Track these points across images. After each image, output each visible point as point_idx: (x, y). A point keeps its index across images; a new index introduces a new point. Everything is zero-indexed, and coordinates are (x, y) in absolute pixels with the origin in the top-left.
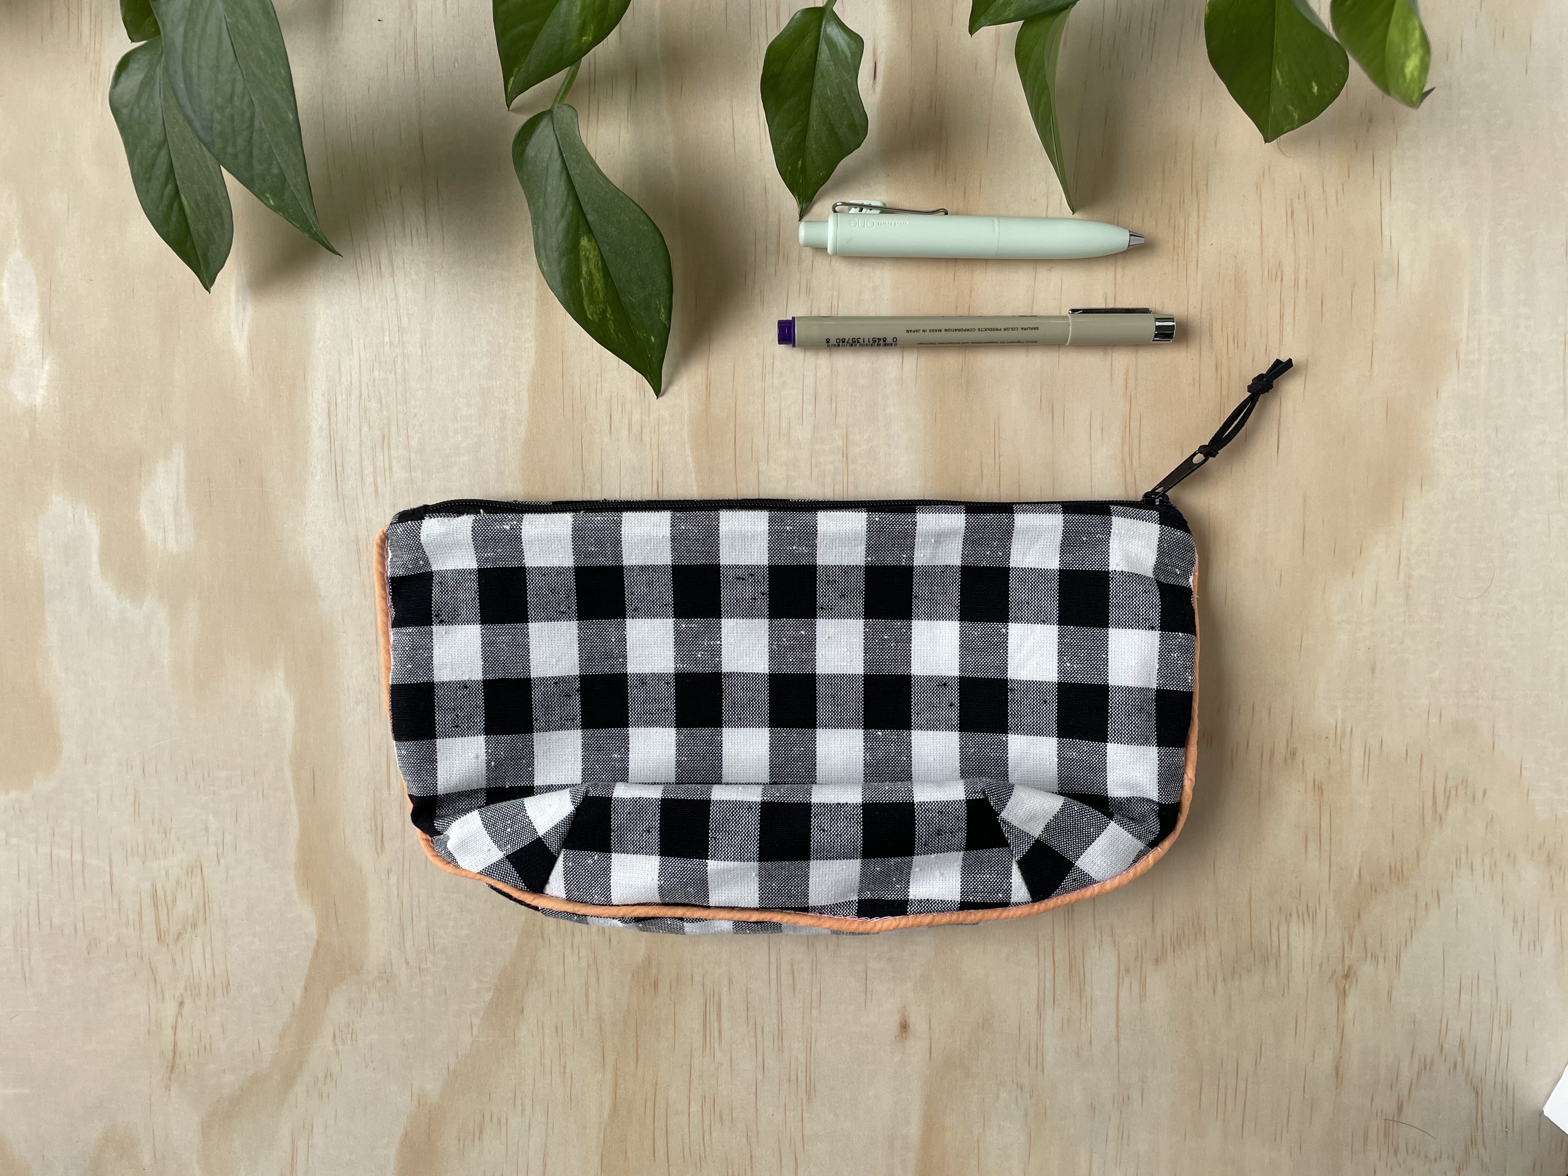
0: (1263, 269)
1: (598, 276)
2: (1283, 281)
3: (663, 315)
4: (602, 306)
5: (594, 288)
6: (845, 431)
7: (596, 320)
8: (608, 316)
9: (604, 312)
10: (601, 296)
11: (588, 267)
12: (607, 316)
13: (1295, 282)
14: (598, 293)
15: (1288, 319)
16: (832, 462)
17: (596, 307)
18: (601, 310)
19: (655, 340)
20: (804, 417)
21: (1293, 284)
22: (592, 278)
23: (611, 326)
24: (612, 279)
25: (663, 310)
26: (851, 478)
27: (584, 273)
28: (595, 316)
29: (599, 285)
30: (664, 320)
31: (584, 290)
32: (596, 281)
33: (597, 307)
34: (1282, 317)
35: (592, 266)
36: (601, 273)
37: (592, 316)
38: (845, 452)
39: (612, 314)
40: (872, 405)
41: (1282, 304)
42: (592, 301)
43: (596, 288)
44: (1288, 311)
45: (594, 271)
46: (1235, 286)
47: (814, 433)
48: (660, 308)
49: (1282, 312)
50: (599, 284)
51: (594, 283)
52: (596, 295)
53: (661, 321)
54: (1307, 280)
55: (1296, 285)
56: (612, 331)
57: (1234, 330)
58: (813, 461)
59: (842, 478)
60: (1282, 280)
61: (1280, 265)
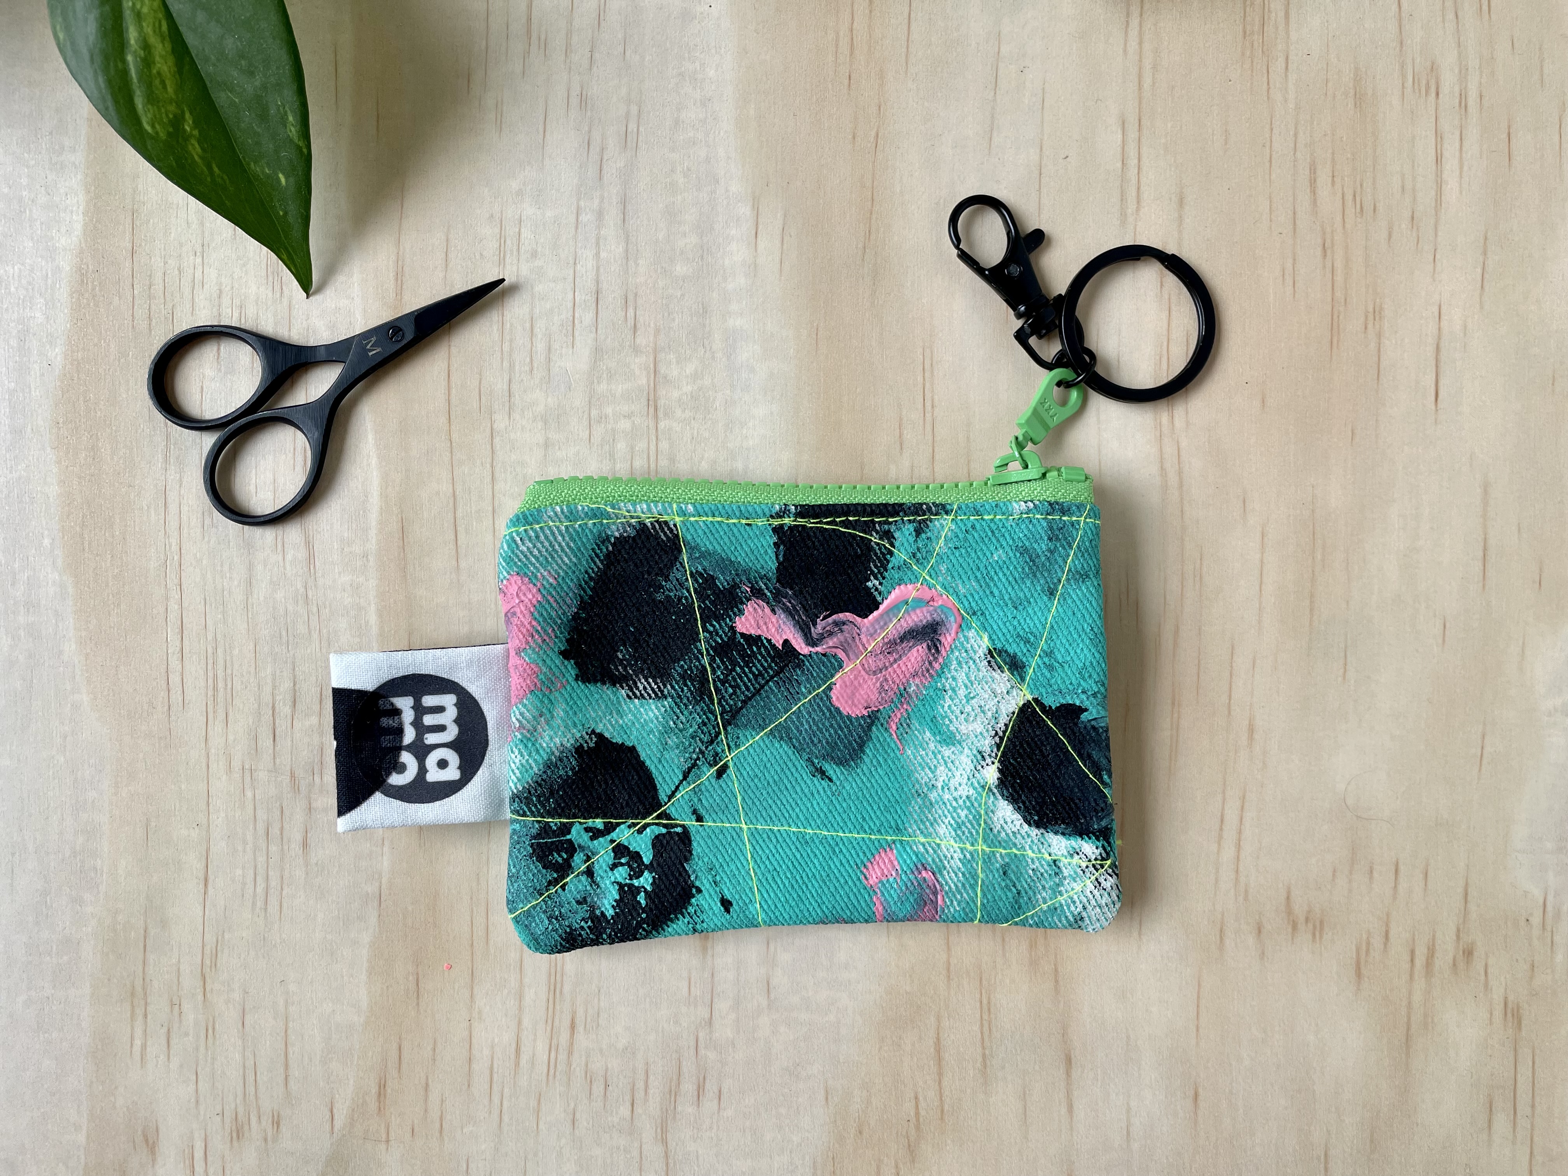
0: (1404, 76)
1: (161, 50)
2: (1441, 96)
3: (293, 129)
4: (172, 108)
5: (154, 71)
6: (652, 359)
7: (161, 135)
8: (188, 128)
9: (177, 122)
10: (170, 90)
11: (140, 29)
12: (185, 130)
13: (1461, 98)
14: (163, 82)
15: (1451, 164)
16: (628, 416)
17: (158, 107)
18: (171, 116)
19: (286, 182)
20: (577, 333)
21: (1457, 101)
22: (150, 53)
23: (195, 149)
24: (192, 58)
25: (291, 118)
26: (664, 445)
27: (132, 42)
28: (157, 126)
29: (165, 68)
30: (296, 140)
31: (134, 75)
32: (157, 59)
33: (163, 110)
34: (1439, 159)
35: (149, 30)
36: (168, 45)
37: (153, 127)
38: (652, 397)
39: (196, 124)
40: (701, 311)
41: (1439, 136)
42: (151, 99)
43: (159, 73)
44: (1450, 150)
45: (154, 40)
46: (1356, 104)
47: (595, 362)
48: (286, 113)
49: (1439, 151)
50: (164, 64)
51: (154, 63)
52: (160, 87)
53: (291, 140)
54: (1481, 96)
55: (1463, 104)
56: (196, 158)
57: (1355, 182)
58: (594, 413)
59: (646, 445)
60: (1437, 94)
61: (1433, 68)
